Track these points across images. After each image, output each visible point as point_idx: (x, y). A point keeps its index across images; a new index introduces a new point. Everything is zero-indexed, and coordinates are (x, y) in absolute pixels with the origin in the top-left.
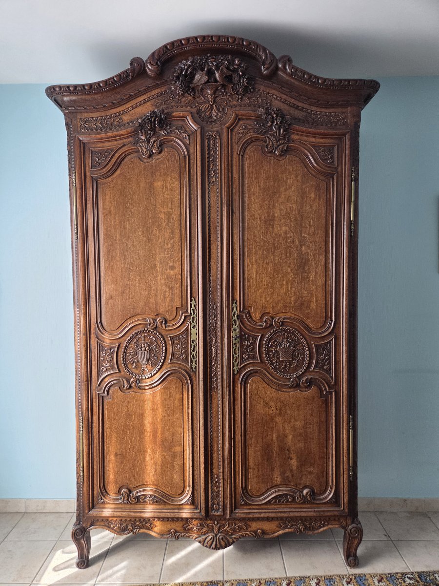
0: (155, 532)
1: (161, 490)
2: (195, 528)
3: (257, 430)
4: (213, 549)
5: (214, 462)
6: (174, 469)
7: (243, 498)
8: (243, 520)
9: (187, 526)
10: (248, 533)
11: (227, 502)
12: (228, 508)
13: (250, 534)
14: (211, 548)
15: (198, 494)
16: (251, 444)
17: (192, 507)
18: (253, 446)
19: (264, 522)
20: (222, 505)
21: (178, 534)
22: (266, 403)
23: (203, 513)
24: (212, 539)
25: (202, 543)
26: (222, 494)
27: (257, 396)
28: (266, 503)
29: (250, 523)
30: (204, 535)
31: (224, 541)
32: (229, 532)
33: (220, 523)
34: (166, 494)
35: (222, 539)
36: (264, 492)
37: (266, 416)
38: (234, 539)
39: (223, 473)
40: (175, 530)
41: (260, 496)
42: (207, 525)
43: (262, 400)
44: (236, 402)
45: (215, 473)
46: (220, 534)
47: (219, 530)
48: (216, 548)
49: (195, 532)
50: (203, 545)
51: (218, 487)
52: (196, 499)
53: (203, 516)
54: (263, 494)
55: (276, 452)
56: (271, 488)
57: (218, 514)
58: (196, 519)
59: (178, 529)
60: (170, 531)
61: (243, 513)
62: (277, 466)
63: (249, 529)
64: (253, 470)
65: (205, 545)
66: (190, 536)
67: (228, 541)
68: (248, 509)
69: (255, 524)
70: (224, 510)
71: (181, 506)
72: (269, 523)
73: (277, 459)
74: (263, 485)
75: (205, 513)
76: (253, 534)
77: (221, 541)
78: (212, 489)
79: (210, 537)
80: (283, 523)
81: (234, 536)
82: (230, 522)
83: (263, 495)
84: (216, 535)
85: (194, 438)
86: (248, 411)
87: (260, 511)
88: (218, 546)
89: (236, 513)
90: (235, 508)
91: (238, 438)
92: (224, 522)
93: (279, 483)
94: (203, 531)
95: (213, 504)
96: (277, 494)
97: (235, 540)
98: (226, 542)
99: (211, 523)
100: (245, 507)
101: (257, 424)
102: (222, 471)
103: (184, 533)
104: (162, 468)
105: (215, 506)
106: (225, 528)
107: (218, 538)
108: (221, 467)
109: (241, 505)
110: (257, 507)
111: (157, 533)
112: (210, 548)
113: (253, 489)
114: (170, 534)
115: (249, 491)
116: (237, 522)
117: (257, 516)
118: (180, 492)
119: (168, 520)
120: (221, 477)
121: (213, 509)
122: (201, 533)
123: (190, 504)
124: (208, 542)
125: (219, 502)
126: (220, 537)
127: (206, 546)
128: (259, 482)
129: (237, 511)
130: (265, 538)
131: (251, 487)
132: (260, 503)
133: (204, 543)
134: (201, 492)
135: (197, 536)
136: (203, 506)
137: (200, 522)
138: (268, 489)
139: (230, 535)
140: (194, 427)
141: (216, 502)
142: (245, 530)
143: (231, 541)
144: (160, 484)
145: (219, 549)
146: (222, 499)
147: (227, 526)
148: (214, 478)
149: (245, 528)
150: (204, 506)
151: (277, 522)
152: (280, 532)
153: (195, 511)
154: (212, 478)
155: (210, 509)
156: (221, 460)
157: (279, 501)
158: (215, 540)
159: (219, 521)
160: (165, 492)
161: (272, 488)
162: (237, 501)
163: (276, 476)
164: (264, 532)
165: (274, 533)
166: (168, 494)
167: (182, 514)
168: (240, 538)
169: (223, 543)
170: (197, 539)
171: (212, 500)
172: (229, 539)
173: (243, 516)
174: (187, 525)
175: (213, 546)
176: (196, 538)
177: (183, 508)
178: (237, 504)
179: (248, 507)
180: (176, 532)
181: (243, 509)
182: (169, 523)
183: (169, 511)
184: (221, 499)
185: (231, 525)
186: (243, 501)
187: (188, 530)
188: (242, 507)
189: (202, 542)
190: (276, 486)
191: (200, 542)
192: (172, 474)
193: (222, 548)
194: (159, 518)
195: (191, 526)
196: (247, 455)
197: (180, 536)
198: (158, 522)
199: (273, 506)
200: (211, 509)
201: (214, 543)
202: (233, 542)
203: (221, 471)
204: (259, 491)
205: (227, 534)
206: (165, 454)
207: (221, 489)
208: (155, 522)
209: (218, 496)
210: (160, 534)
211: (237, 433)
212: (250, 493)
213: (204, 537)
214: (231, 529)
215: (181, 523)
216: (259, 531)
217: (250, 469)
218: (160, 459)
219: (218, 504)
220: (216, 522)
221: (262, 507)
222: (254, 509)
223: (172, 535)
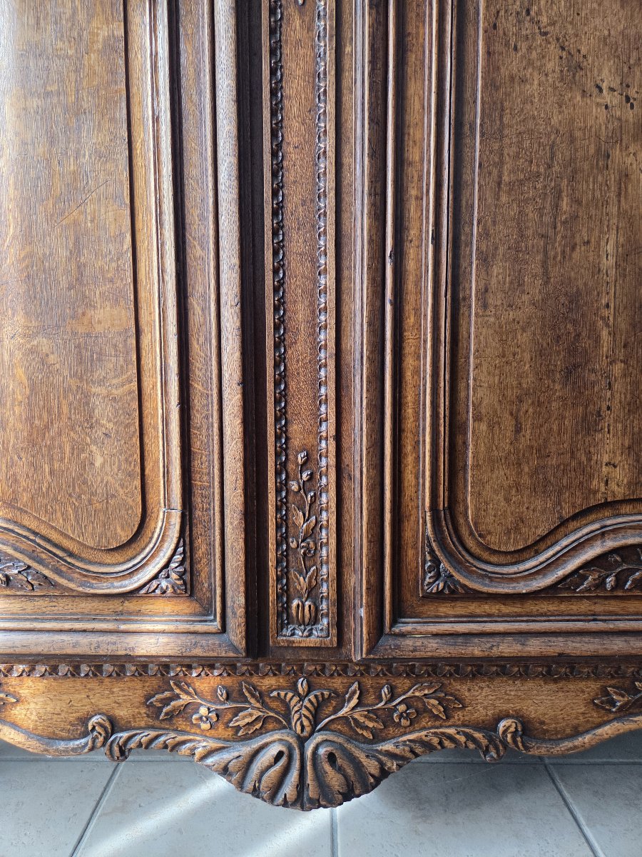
0: (14, 725)
1: (33, 525)
2: (203, 711)
3: (520, 220)
4: (285, 804)
5: (293, 385)
6: (90, 422)
7: (436, 562)
8: (433, 669)
9: (166, 702)
10: (452, 731)
11: (358, 581)
12: (362, 612)
13: (462, 739)
14: (280, 798)
15: (211, 545)
16: (484, 292)
17: (184, 606)
18: (495, 300)
19: (530, 684)
20: (333, 596)
21: (125, 735)
22: (574, 67)
23: (236, 633)
24: (283, 761)
25: (236, 777)
26: (333, 542)
27: (528, 27)
28: (550, 592)
29: (463, 689)
30: (247, 738)
31: (340, 770)
32: (367, 728)
33: (321, 687)
34: (56, 545)
35: (331, 758)
36: (543, 539)
37: (572, 140)
38: (384, 759)
39: (338, 437)
40: (112, 720)
41: (520, 555)
42: (261, 697)
43: (553, 48)
44: (412, 58)
45: (296, 442)
46: (318, 738)
47: (315, 720)
48: (301, 802)
49: (205, 726)
50: (241, 785)
51: (313, 508)
52: (202, 567)
53: (235, 649)
54: (534, 548)
55: (613, 334)
56: (575, 517)
57: (314, 640)
58: (209, 664)
59: (122, 713)
60: (84, 721)
61: (436, 635)
62: (616, 405)
63: (458, 716)
64: (491, 427)
65: (249, 785)
66: (184, 742)
67: (358, 766)
68: (460, 619)
69: (486, 691)
70: (340, 624)
71: (130, 605)
72: (553, 687)
73: (618, 368)
74: (538, 504)
75: (248, 636)
76: (478, 735)
77: (327, 767)
78: (283, 522)
79: (274, 750)
80: (622, 690)
81: (388, 746)
82: (368, 682)
83: (537, 553)
84: (302, 741)
85: (190, 261)
86: (477, 114)
87: (523, 626)
88: (312, 791)
89: (403, 635)
90: (398, 614)
91: (421, 257)
92: (338, 683)
93: (619, 491)
94: (241, 723)
95: (286, 593)
96: (610, 544)
97: (392, 765)
98: (350, 771)
99: (279, 688)
100: (444, 609)
101: (521, 183)
102: (332, 432)
103: (153, 734)
104: (30, 419)
105: (295, 603)
106: (344, 711)
107: (309, 752)
108: (328, 410)
109: (429, 598)
110: (505, 609)
111: (28, 733)
112: (272, 798)
113: (489, 521)
114: (85, 734)
115: (464, 532)
116: (403, 683)
117: (508, 648)
118: (125, 536)
119: (75, 672)
120: (327, 463)
121: (285, 617)
122: (229, 733)
123: (176, 595)
124: (263, 773)
125: (318, 586)
126: (322, 751)
127: (256, 792)
128: (517, 486)
129: (409, 628)
130: (533, 756)
131: (478, 509)
132: (523, 588)
133: (244, 777)
134: (228, 529)
135: (212, 744)
136: (237, 600)
137: (228, 681)
138: (564, 523)
139: (366, 741)
140: (189, 204)
141: (302, 583)
142: (437, 717)
143: (372, 767)
144: (25, 497)
145: (316, 804)
146: (333, 566)
147: (354, 701)
148: (291, 466)
149: (438, 710)
150: (242, 600)
151: (593, 686)
152: (607, 731)
153: (199, 627)
154: (281, 468)
155: (272, 619)
156: (327, 373)
157: (619, 584)
158: (296, 764)
159: (315, 680)
160: (54, 536)
161: (581, 515)
162: (408, 578)
163: (606, 459)
164: (527, 729)
165: (577, 732)
166: (66, 543)
167: (131, 641)
168: (417, 755)
169: (334, 780)
170: (210, 761)
171: (284, 574)
172: (362, 757)
173: (435, 648)
174: (167, 694)
175: (289, 789)
176: (210, 753)
177: (139, 613)
178: (407, 595)
179: (460, 608)
180: (114, 725)
181: (438, 619)
182: (78, 684)
183: (67, 625)
184: (328, 570)
185: (371, 698)
186: (438, 576)
187: (171, 716)
188: (430, 609)
189: (239, 774)
190: (606, 505)
191: (225, 771)
192: (78, 448)
193: (327, 798)
194: (33, 660)
195: (185, 699)
196: (462, 352)
197: (132, 744)
198: (28, 682)
199: (584, 606)
200: (279, 615)
201: (294, 775)
202: (384, 773)
203: (328, 428)
204: (517, 529)
205: (354, 737)
206: (43, 343)
207: (328, 517)
208: (13, 680)
209: (310, 556)
210: (40, 737)
211: (413, 233)
212: (470, 543)
213: (245, 750)
214: (374, 714)
215: (137, 684)
216: (502, 725)
217: (478, 418)
218: (20, 372)
219: (312, 591)
220: (302, 685)
221: (531, 607)
222: (490, 618)
223: (94, 740)
